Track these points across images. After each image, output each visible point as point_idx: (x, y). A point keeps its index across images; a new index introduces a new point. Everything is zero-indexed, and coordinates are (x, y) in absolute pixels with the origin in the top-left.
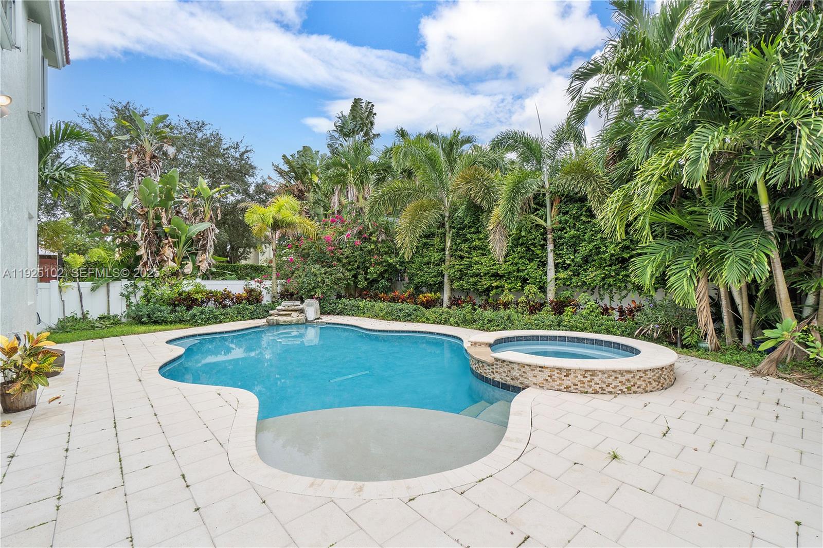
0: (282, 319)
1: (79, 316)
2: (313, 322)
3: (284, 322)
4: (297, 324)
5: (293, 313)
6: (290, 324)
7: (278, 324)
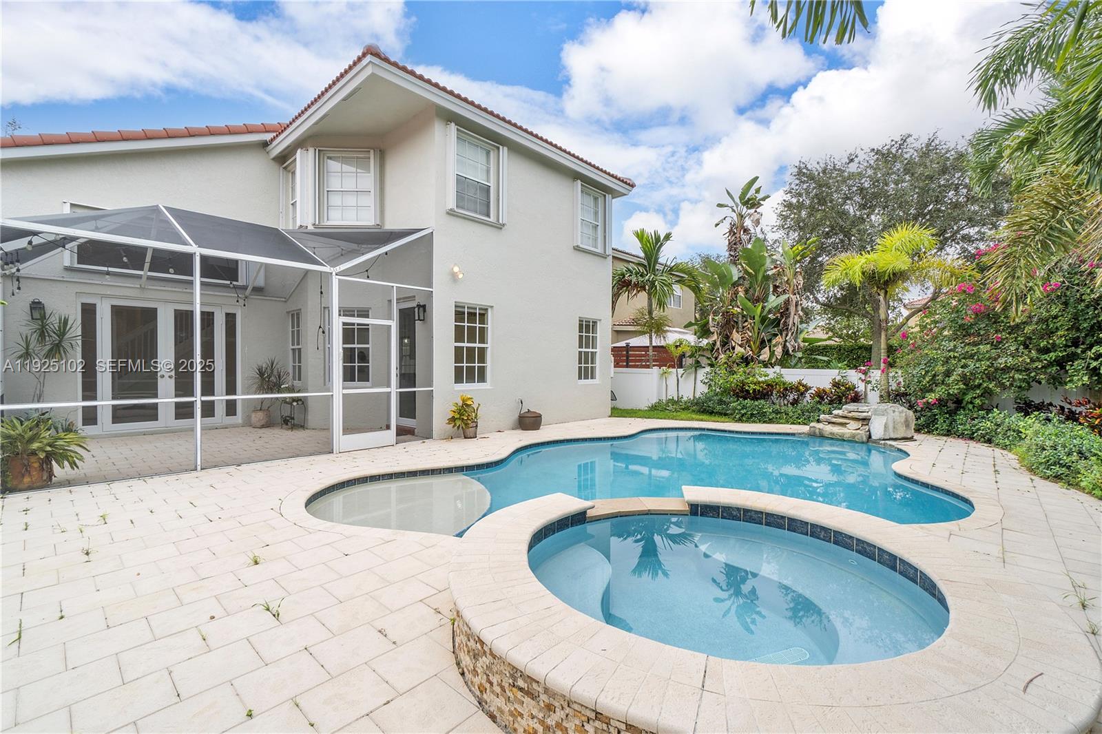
0: (828, 429)
1: (676, 399)
2: (879, 444)
3: (831, 433)
4: (852, 441)
5: (852, 422)
6: (841, 440)
7: (822, 436)
